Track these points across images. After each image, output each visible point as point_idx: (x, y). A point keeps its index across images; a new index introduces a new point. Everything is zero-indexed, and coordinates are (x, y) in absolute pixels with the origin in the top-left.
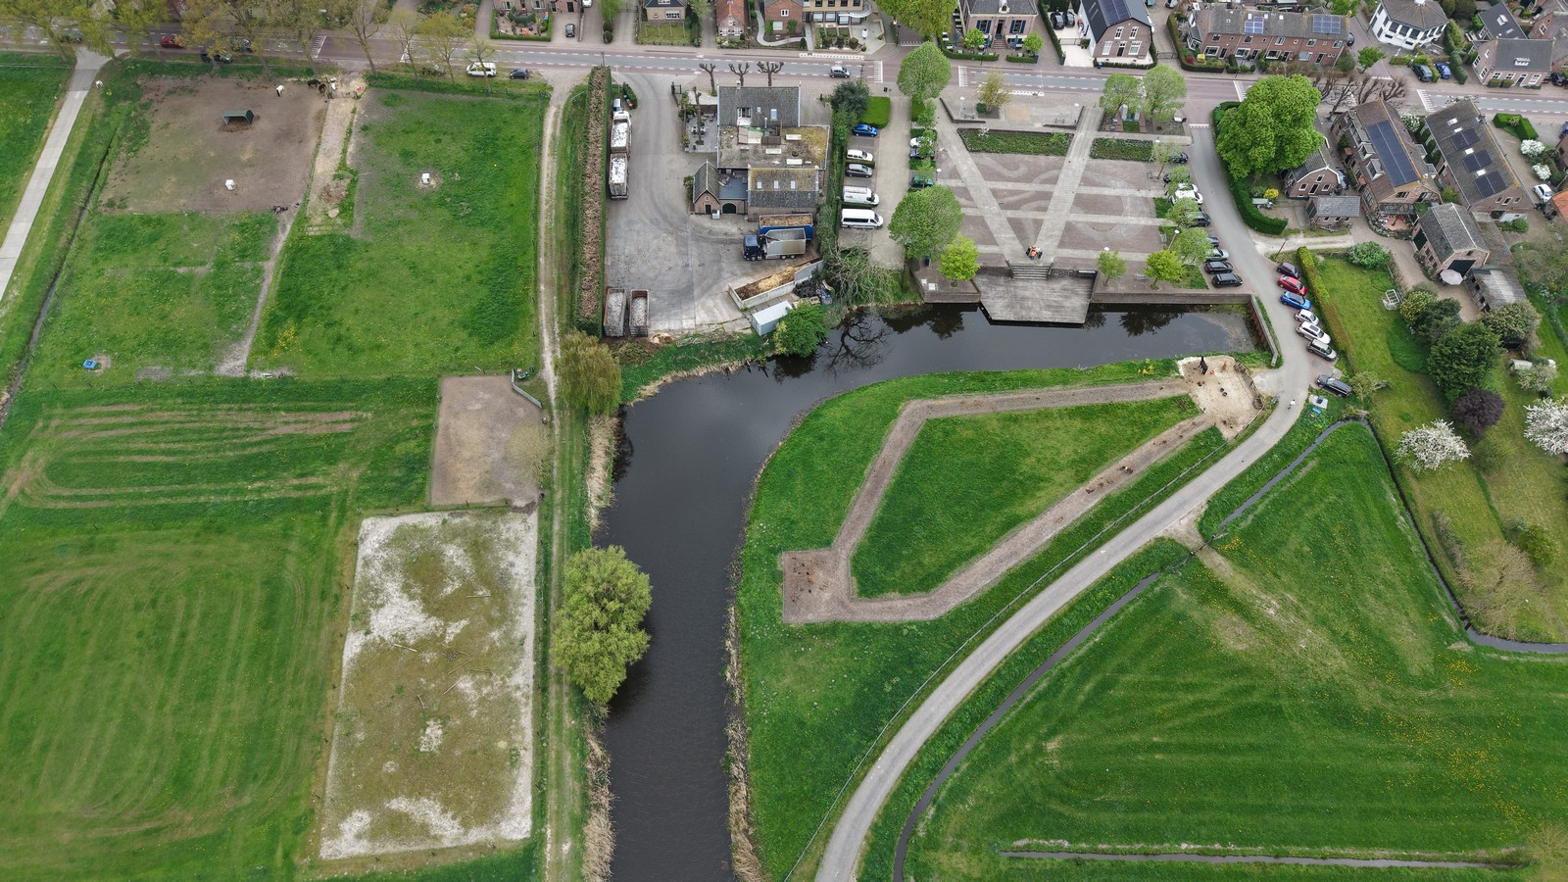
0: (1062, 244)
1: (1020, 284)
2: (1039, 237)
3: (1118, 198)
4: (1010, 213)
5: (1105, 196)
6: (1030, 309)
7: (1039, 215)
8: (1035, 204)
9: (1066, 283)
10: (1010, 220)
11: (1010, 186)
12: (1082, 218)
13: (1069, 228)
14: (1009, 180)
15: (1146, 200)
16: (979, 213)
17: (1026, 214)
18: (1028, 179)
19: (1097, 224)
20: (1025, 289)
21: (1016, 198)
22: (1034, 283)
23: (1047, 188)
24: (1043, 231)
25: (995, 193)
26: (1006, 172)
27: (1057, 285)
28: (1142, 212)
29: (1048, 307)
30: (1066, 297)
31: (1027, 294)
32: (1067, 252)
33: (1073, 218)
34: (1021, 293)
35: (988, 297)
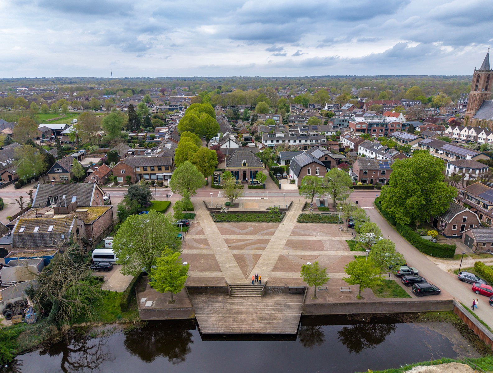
0: (275, 269)
1: (237, 300)
2: (257, 265)
3: (320, 241)
4: (236, 252)
5: (309, 241)
6: (242, 321)
7: (258, 252)
8: (256, 246)
9: (279, 298)
10: (235, 255)
11: (239, 237)
12: (291, 253)
13: (281, 259)
14: (239, 234)
15: (341, 242)
16: (211, 252)
17: (249, 252)
18: (253, 233)
19: (305, 256)
20: (241, 304)
21: (243, 243)
22: (250, 300)
23: (267, 237)
24: (260, 261)
25: (227, 241)
26: (238, 231)
27: (270, 301)
28: (339, 248)
29: (261, 319)
30: (279, 310)
31: (242, 308)
32: (279, 274)
33: (284, 253)
34: (236, 308)
35: (203, 313)
